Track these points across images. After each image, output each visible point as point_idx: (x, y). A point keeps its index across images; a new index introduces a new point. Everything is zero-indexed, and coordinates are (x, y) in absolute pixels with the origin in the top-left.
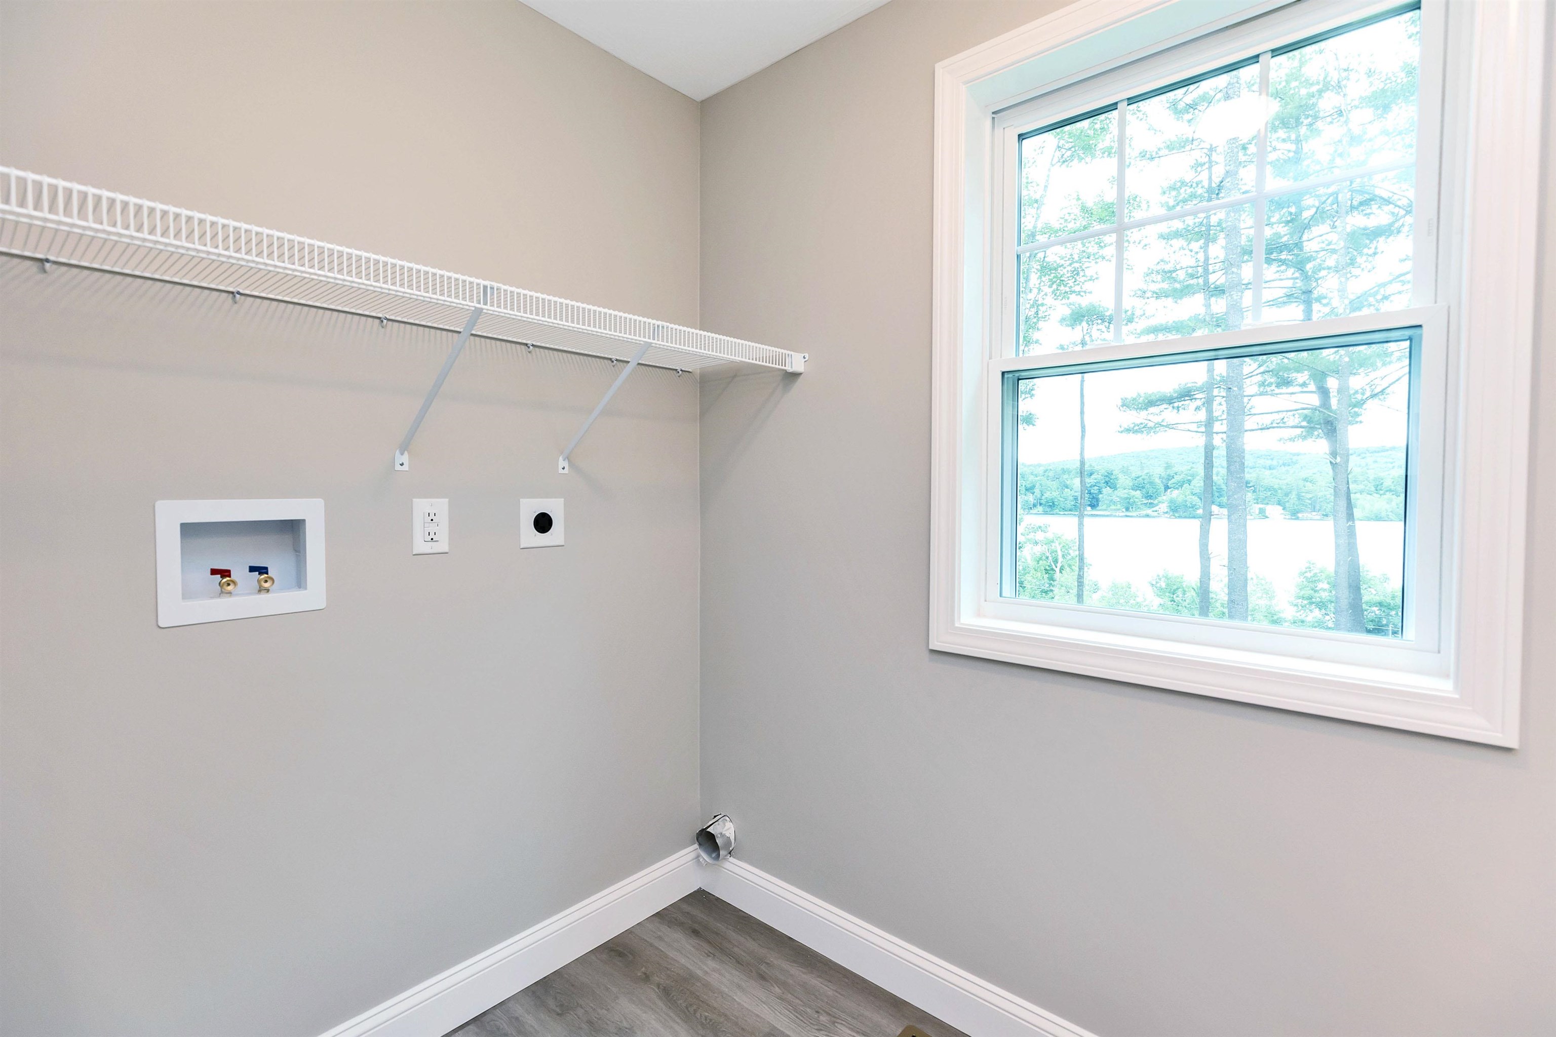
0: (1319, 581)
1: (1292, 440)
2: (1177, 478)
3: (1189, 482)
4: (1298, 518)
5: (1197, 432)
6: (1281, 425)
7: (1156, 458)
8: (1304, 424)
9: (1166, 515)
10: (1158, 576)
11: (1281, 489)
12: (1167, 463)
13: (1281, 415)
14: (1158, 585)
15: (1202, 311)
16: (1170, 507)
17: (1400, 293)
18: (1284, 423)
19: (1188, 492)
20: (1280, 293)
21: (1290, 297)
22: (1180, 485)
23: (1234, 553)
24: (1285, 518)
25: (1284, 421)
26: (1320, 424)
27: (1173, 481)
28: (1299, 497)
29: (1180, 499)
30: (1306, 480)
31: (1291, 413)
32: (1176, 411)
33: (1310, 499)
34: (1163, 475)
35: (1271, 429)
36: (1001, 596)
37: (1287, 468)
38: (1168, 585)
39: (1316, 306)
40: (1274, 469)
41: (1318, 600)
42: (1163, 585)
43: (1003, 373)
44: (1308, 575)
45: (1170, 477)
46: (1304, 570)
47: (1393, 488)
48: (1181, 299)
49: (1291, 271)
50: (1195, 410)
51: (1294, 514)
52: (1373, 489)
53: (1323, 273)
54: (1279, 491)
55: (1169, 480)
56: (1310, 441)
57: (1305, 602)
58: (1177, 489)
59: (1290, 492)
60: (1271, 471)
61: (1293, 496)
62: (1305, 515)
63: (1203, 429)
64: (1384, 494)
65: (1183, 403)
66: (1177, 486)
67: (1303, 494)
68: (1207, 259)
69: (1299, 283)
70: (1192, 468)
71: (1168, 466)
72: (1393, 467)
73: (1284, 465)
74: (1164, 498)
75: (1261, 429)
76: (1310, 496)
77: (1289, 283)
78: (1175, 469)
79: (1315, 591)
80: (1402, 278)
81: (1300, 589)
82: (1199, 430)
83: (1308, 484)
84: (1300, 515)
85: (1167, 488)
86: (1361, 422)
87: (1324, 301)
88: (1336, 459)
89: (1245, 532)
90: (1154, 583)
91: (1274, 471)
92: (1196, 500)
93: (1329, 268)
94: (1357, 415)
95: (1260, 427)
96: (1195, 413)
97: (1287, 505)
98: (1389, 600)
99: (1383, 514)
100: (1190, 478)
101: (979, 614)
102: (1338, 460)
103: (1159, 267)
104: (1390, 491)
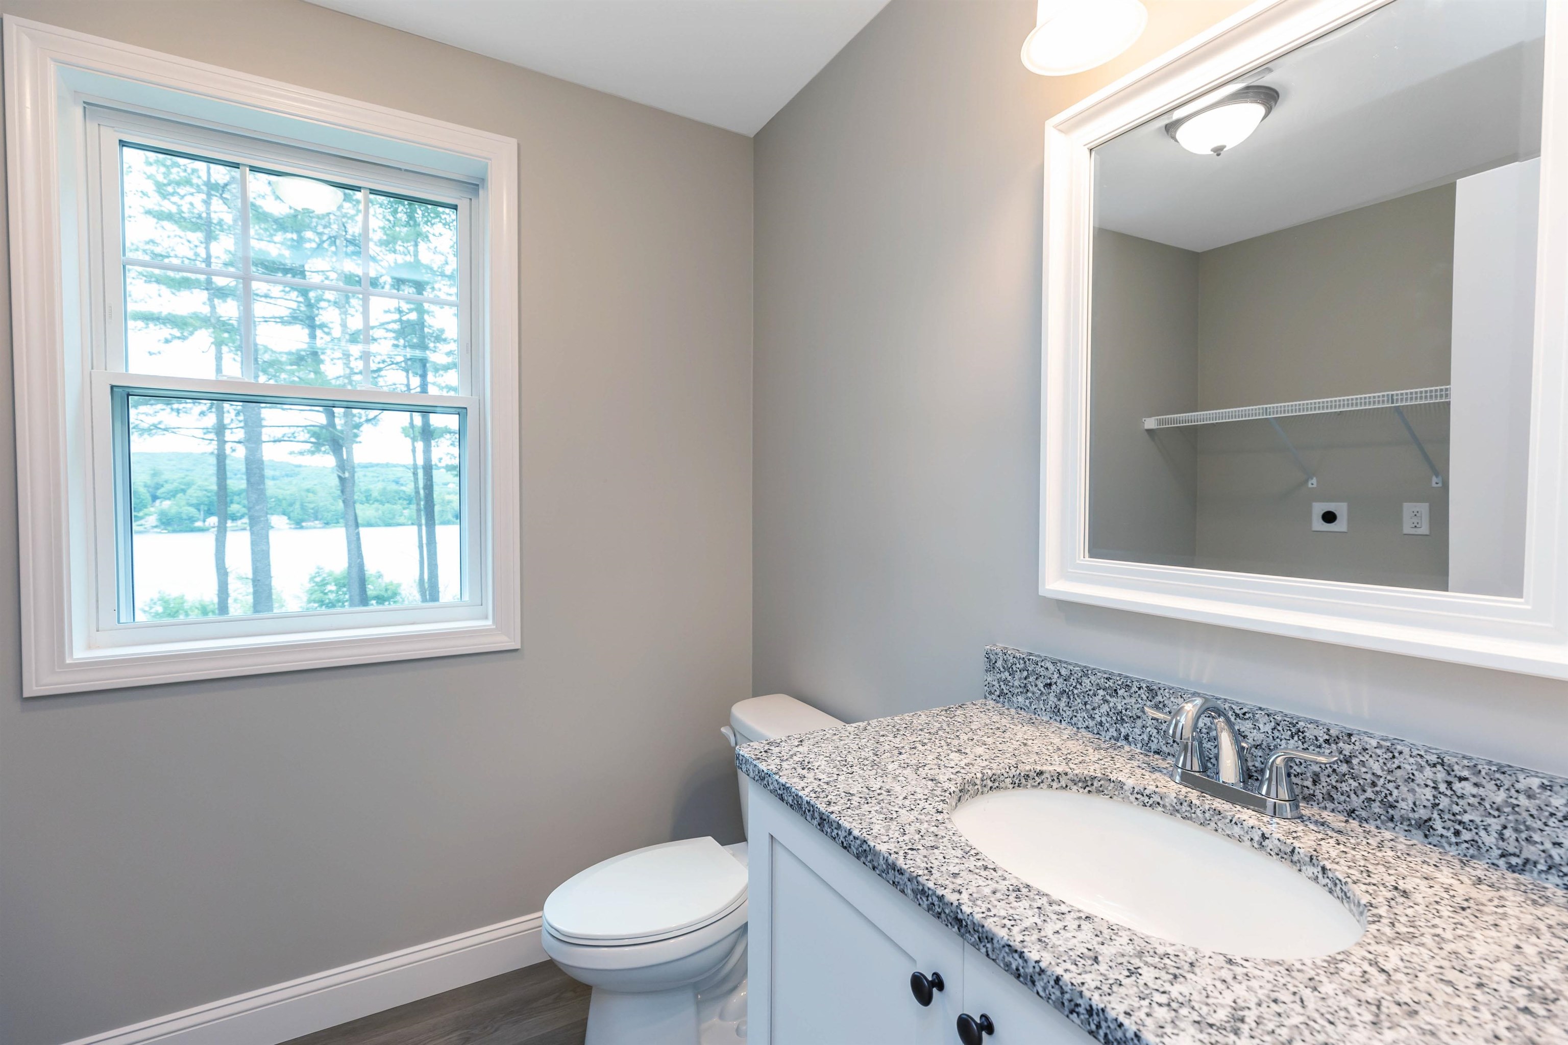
0: (327, 584)
1: (301, 453)
2: (168, 487)
3: (184, 491)
4: (302, 527)
5: (203, 439)
6: (292, 439)
7: (139, 462)
8: (313, 440)
9: (156, 530)
10: (152, 600)
11: (285, 499)
12: (154, 470)
13: (292, 430)
14: (153, 610)
15: (206, 310)
16: (160, 520)
17: (385, 338)
18: (295, 437)
19: (183, 503)
20: (285, 313)
21: (294, 319)
22: (172, 495)
23: (258, 564)
24: (291, 528)
25: (295, 435)
26: (327, 441)
27: (162, 490)
28: (303, 507)
29: (174, 511)
30: (308, 491)
31: (300, 429)
32: (175, 414)
33: (313, 509)
34: (149, 482)
35: (282, 442)
36: (119, 622)
37: (290, 479)
38: (165, 608)
39: (319, 333)
40: (277, 479)
41: (327, 601)
42: (160, 609)
43: (112, 387)
44: (318, 579)
45: (158, 486)
46: (314, 575)
47: (379, 498)
48: (179, 291)
49: (294, 295)
50: (200, 415)
51: (299, 524)
52: (364, 499)
53: (323, 304)
54: (284, 501)
55: (158, 489)
56: (317, 456)
57: (316, 605)
58: (169, 499)
59: (294, 503)
60: (275, 482)
61: (297, 506)
62: (309, 524)
63: (212, 436)
64: (373, 503)
65: (184, 405)
66: (169, 496)
67: (307, 504)
68: (209, 257)
69: (303, 308)
70: (187, 476)
71: (155, 474)
72: (379, 481)
73: (287, 475)
74: (152, 509)
75: (274, 441)
76: (312, 506)
77: (294, 305)
78: (165, 477)
79: (326, 594)
80: (386, 326)
81: (312, 594)
82: (207, 436)
83: (310, 495)
84: (304, 524)
85: (155, 498)
86: (360, 442)
87: (326, 330)
88: (344, 473)
89: (268, 543)
90: (147, 609)
91: (277, 482)
92: (193, 511)
93: (329, 301)
94: (356, 436)
95: (272, 439)
96: (200, 418)
97: (292, 515)
98: (383, 593)
99: (373, 521)
100: (183, 487)
101: (89, 647)
102: (347, 475)
103: (147, 247)
104: (377, 501)
